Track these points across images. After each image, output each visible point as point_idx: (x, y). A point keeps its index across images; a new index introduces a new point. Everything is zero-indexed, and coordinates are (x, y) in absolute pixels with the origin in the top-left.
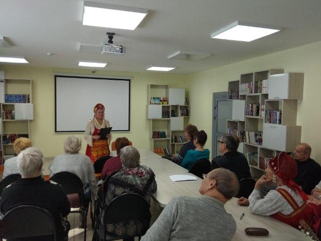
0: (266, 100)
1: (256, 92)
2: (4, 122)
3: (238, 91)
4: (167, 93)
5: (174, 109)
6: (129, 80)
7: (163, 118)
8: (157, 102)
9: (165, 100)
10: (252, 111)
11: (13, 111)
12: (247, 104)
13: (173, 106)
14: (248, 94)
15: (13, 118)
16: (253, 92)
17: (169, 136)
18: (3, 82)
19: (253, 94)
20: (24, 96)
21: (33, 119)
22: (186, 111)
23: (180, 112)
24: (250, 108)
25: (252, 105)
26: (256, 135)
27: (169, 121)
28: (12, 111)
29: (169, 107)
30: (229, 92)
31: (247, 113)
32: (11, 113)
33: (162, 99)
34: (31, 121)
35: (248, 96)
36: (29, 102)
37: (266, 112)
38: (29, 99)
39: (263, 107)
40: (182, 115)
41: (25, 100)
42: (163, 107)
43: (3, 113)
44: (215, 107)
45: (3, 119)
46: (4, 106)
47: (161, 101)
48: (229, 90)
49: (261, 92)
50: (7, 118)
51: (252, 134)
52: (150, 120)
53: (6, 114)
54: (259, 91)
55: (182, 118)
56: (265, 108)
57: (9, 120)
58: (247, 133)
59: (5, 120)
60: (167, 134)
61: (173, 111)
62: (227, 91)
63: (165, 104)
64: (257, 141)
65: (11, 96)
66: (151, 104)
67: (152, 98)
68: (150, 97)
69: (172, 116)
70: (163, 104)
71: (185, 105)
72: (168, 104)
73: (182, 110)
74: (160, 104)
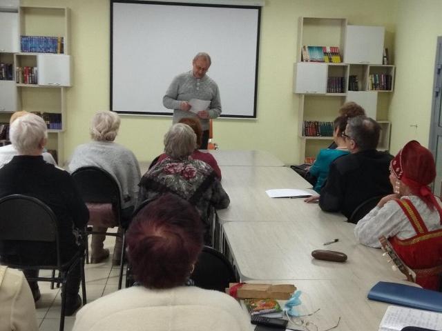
2: (20, 90)
4: (343, 37)
5: (357, 73)
6: (259, 8)
7: (329, 91)
8: (317, 55)
9: (337, 53)
11: (35, 69)
13: (353, 66)
15: (35, 82)
18: (16, 12)
20: (54, 40)
21: (68, 85)
22: (385, 79)
23: (369, 80)
27: (343, 99)
28: (32, 68)
29: (344, 68)
32: (31, 71)
33: (328, 50)
34: (66, 88)
36: (62, 52)
38: (62, 46)
40: (375, 86)
41: (56, 48)
42: (330, 67)
43: (18, 72)
45: (18, 83)
46: (19, 57)
47: (326, 54)
50: (24, 81)
52: (300, 95)
53: (23, 74)
55: (375, 94)
57: (28, 85)
59: (21, 85)
61: (352, 78)
63: (336, 61)
65: (31, 39)
66: (302, 60)
67: (306, 47)
68: (301, 46)
69: (349, 90)
70: (331, 62)
71: (383, 64)
72: (342, 61)
73: (375, 76)
74: (324, 62)
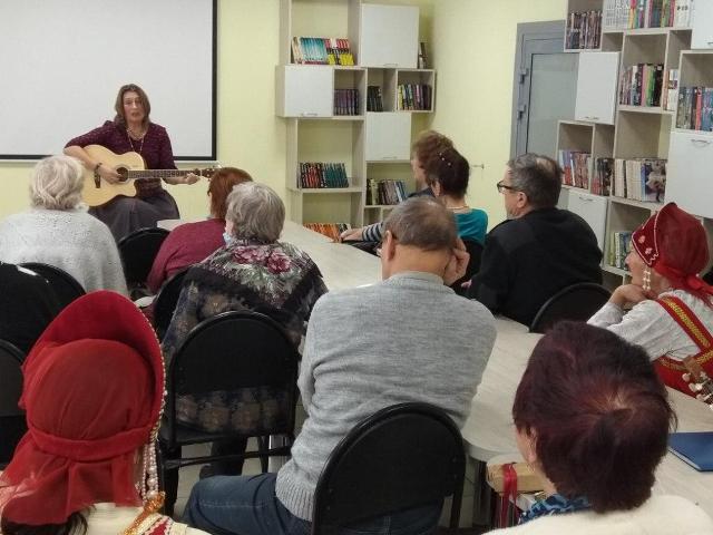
0: (683, 52)
1: (655, 23)
3: (599, 19)
4: (354, 22)
5: (379, 82)
7: (337, 113)
8: (317, 53)
9: (346, 48)
10: (639, 89)
12: (625, 65)
13: (373, 71)
14: (628, 29)
16: (646, 25)
17: (356, 181)
19: (647, 31)
22: (421, 92)
23: (398, 94)
24: (634, 80)
25: (641, 66)
26: (647, 170)
27: (358, 126)
29: (357, 74)
30: (570, 22)
31: (623, 96)
33: (334, 45)
35: (632, 38)
37: (683, 91)
39: (673, 75)
40: (406, 104)
42: (338, 73)
44: (523, 77)
47: (330, 50)
48: (569, 15)
49: (669, 24)
51: (635, 168)
52: (288, 120)
54: (663, 21)
55: (407, 116)
56: (678, 79)
58: (619, 163)
60: (349, 175)
61: (373, 91)
62: (565, 17)
63: (347, 64)
64: (648, 190)
66: (292, 61)
67: (298, 39)
68: (291, 38)
69: (368, 110)
70: (338, 64)
71: (418, 67)
72: (355, 62)
73: (406, 86)
74: (327, 63)
